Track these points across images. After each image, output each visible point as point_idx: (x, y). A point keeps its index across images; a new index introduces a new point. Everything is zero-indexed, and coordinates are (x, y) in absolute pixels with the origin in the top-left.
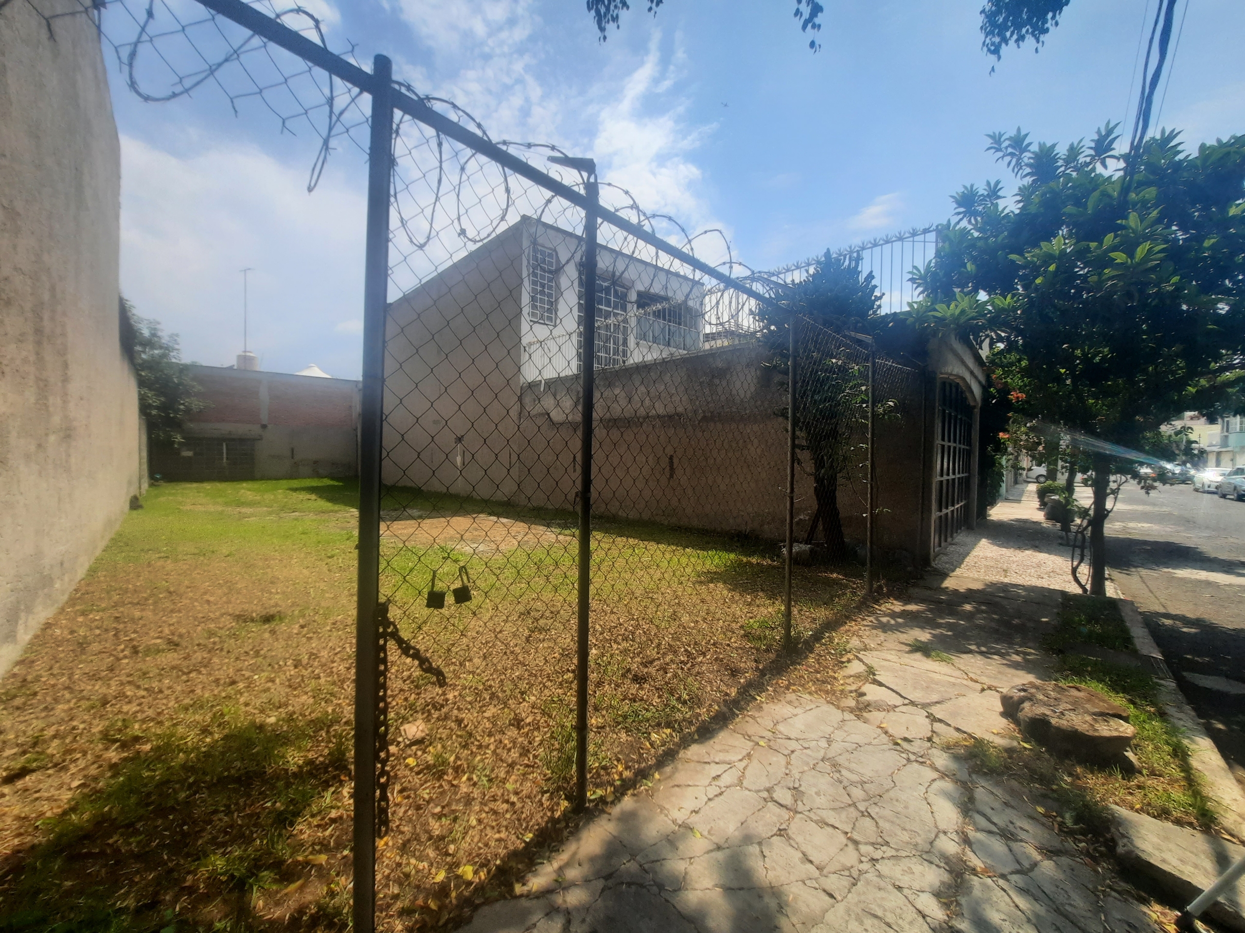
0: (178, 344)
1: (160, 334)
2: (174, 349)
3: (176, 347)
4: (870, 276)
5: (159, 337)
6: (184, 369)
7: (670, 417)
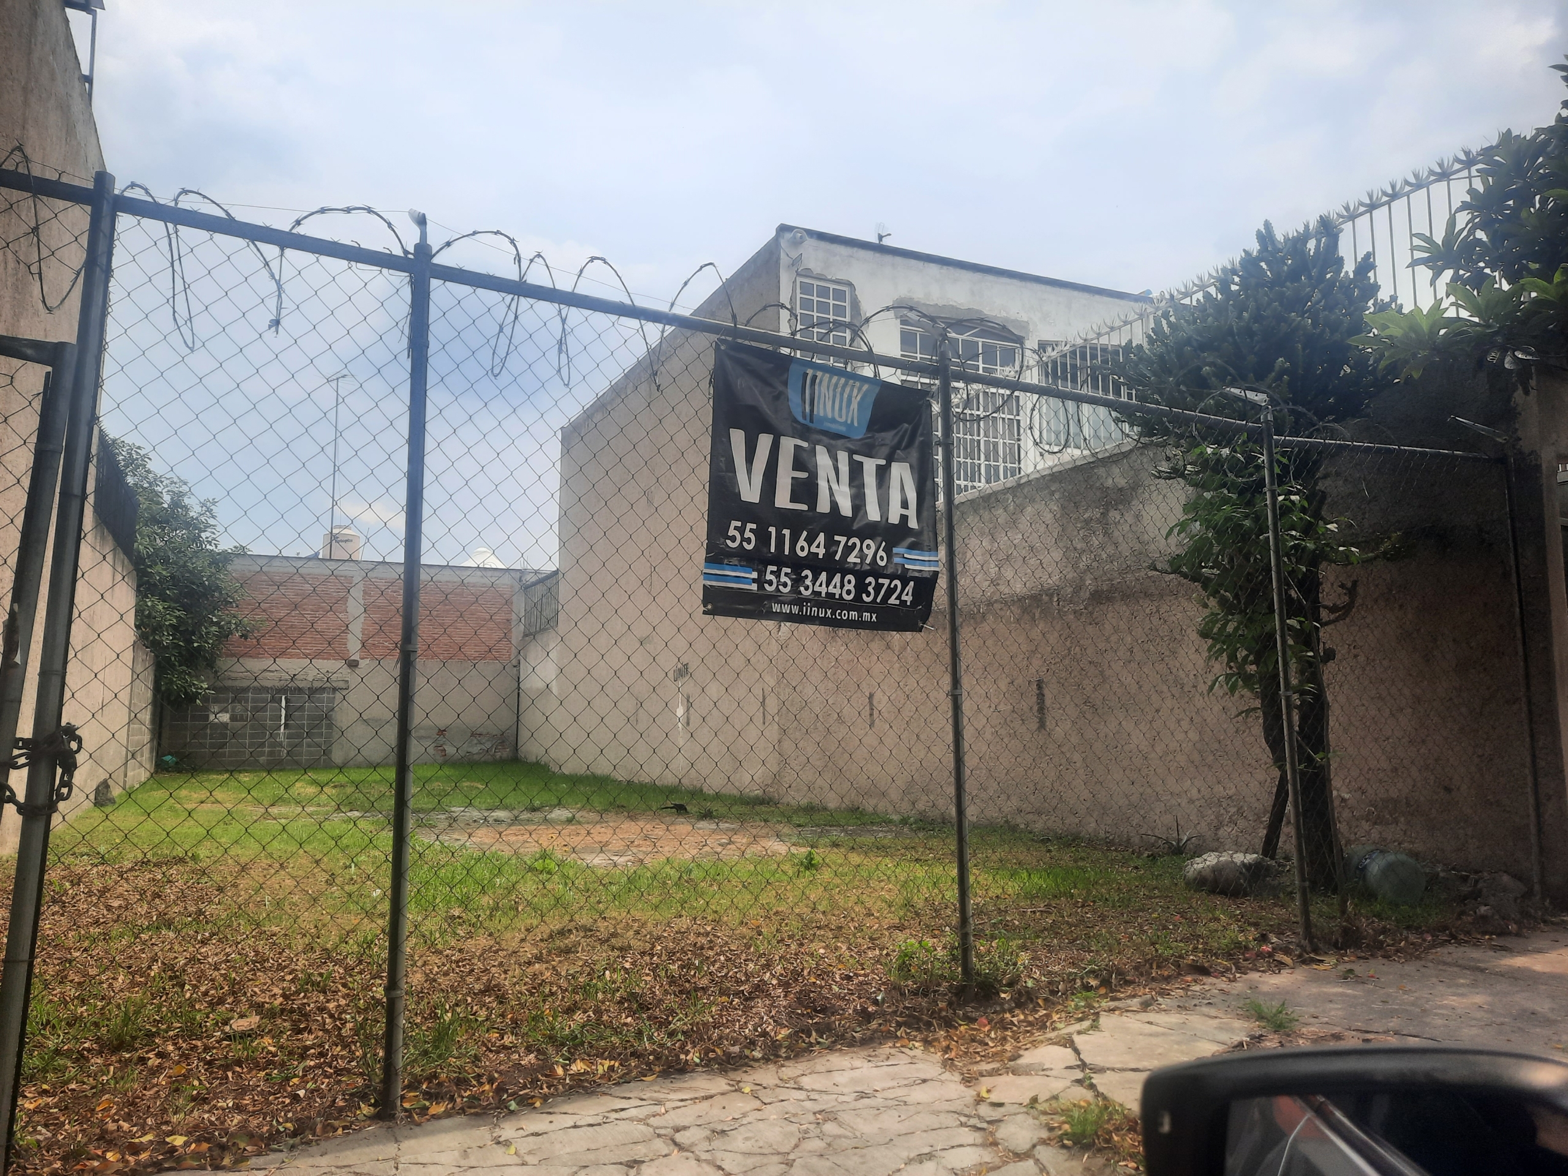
0: (214, 517)
1: (187, 501)
2: (208, 526)
3: (211, 521)
4: (1366, 265)
5: (185, 507)
6: (221, 560)
7: (1035, 598)
